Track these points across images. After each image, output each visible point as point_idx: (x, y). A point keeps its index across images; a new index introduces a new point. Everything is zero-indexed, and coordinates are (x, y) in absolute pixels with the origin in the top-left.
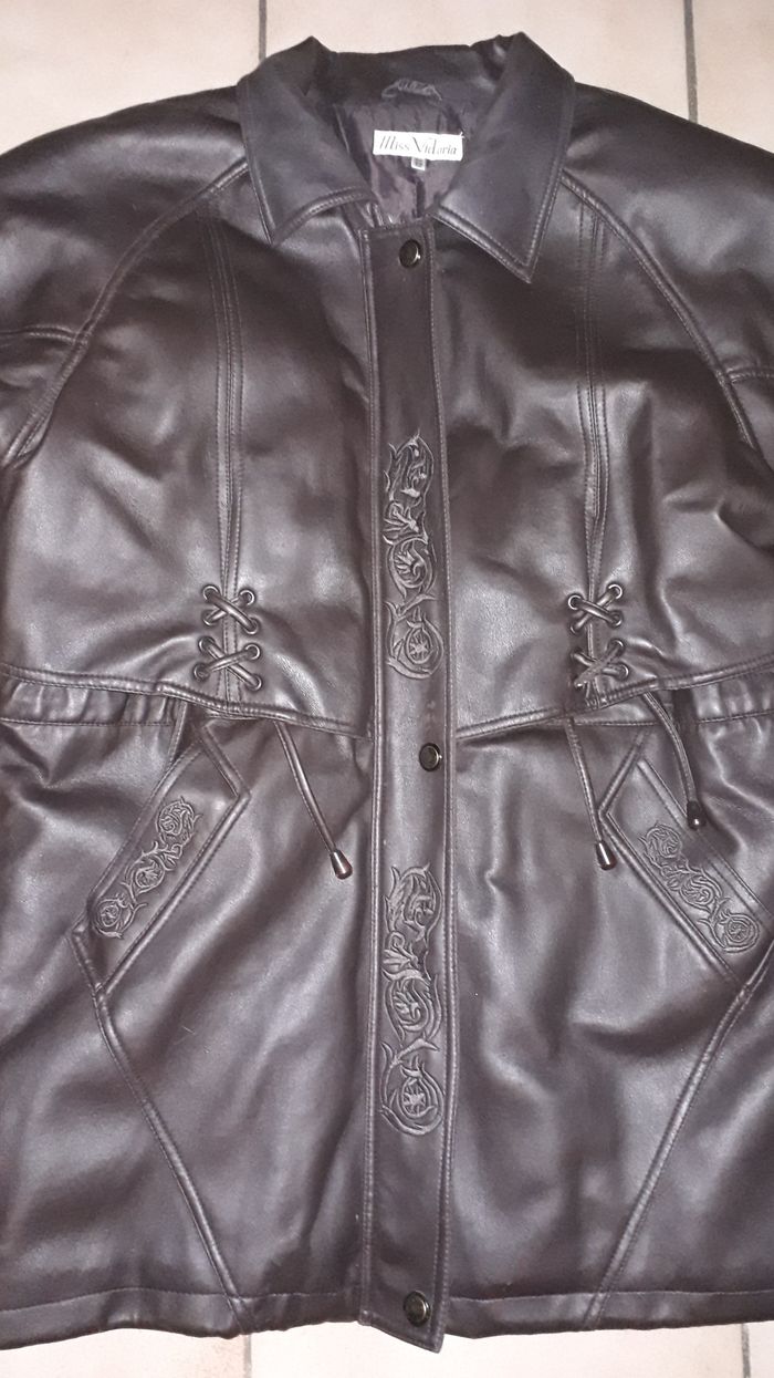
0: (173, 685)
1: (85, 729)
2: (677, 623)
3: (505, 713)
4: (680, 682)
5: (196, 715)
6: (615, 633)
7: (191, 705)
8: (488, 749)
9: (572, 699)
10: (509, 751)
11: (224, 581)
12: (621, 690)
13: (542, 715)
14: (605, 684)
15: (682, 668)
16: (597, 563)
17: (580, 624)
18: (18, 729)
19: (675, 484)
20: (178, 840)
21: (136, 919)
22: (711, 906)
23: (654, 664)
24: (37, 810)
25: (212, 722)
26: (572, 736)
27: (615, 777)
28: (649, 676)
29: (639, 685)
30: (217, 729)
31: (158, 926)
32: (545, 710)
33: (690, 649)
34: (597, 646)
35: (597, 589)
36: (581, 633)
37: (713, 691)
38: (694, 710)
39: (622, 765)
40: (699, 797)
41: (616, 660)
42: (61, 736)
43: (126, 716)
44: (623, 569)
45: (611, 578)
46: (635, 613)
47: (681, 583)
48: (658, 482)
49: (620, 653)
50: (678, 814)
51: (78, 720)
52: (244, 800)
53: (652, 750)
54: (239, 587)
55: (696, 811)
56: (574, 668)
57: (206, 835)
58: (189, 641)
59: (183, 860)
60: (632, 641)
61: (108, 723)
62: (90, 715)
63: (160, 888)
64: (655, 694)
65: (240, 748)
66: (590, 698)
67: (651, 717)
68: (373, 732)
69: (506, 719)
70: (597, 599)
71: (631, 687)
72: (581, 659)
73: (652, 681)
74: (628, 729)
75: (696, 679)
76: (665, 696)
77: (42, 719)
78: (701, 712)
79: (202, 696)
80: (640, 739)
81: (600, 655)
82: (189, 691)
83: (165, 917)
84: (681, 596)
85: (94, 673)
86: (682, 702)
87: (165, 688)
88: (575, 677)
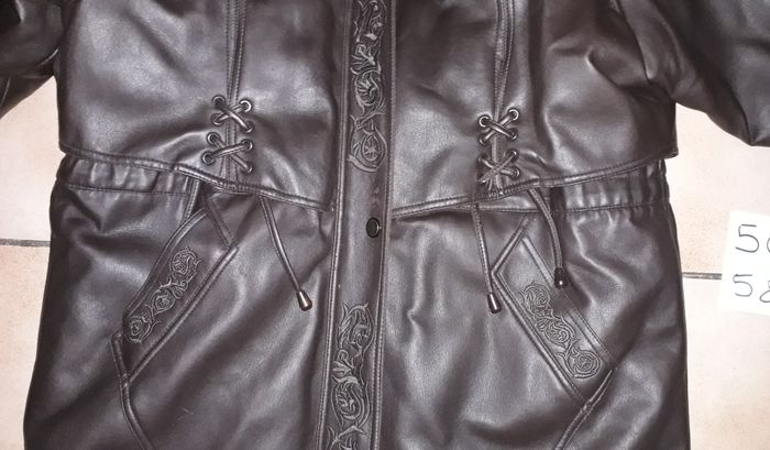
0: (186, 166)
1: (127, 195)
2: (556, 139)
3: (430, 199)
4: (555, 183)
5: (206, 189)
6: (510, 146)
7: (203, 184)
8: (415, 224)
9: (480, 191)
10: (433, 227)
11: (230, 93)
12: (514, 186)
13: (455, 201)
14: (503, 181)
15: (557, 172)
16: (502, 94)
17: (487, 137)
18: (79, 193)
19: (558, 36)
20: (184, 277)
21: (154, 331)
22: (566, 344)
23: (539, 168)
24: (88, 250)
25: (216, 195)
26: (476, 218)
27: (505, 248)
28: (534, 177)
29: (526, 183)
30: (220, 200)
31: (169, 337)
32: (457, 198)
33: (565, 159)
34: (499, 153)
35: (501, 112)
36: (487, 144)
37: (579, 189)
38: (564, 204)
39: (511, 240)
40: (564, 265)
41: (511, 165)
42: (113, 199)
43: (159, 187)
44: (520, 101)
45: (512, 105)
46: (526, 131)
47: (560, 110)
48: (546, 35)
49: (514, 159)
50: (549, 278)
51: (123, 189)
52: (233, 252)
53: (534, 231)
54: (240, 98)
55: (561, 275)
56: (480, 169)
57: (205, 276)
58: (203, 135)
59: (188, 291)
60: (523, 151)
61: (143, 192)
62: (131, 185)
63: (171, 311)
64: (538, 190)
65: (235, 214)
66: (491, 191)
67: (535, 206)
68: (335, 207)
69: (429, 203)
70: (501, 120)
71: (520, 184)
72: (487, 163)
73: (535, 180)
74: (517, 215)
75: (567, 180)
76: (545, 192)
77: (97, 187)
78: (569, 204)
79: (209, 175)
80: (526, 221)
81: (501, 160)
82: (199, 171)
83: (174, 331)
84: (557, 120)
85: (130, 154)
86: (557, 196)
87: (181, 168)
88: (480, 176)
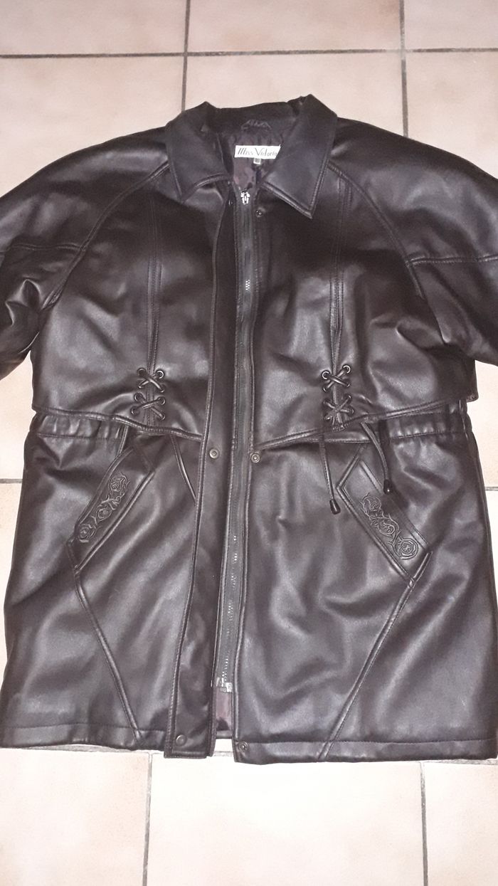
0: (121, 417)
1: (78, 441)
2: (379, 386)
3: (289, 434)
4: (380, 417)
5: (132, 432)
6: (346, 391)
7: (131, 428)
8: (279, 454)
9: (325, 426)
10: (292, 455)
11: (149, 367)
12: (351, 421)
13: (308, 434)
14: (342, 418)
15: (382, 410)
16: (337, 354)
17: (329, 386)
18: (45, 439)
19: (376, 314)
21: (96, 535)
22: (394, 535)
23: (367, 407)
24: (51, 479)
25: (140, 437)
26: (322, 445)
27: (348, 469)
28: (364, 413)
29: (359, 418)
30: (142, 440)
31: (108, 537)
32: (309, 432)
33: (387, 403)
34: (338, 398)
35: (337, 368)
36: (329, 391)
37: (397, 423)
38: (388, 435)
39: (351, 463)
40: (390, 478)
41: (347, 405)
42: (67, 445)
43: (99, 435)
44: (350, 358)
45: (345, 362)
46: (356, 381)
47: (379, 365)
48: (368, 311)
49: (350, 401)
50: (380, 488)
51: (74, 436)
52: (152, 475)
53: (368, 456)
54: (157, 369)
55: (388, 484)
56: (325, 409)
57: (133, 493)
58: (130, 396)
59: (121, 505)
60: (355, 395)
61: (89, 438)
62: (80, 434)
63: (108, 520)
64: (368, 425)
65: (153, 448)
66: (334, 425)
67: (367, 439)
69: (289, 436)
70: (338, 373)
71: (355, 419)
72: (330, 405)
73: (365, 416)
74: (353, 446)
75: (388, 415)
76: (375, 427)
77: (57, 435)
78: (391, 435)
79: (135, 423)
80: (362, 449)
81: (340, 402)
82: (128, 420)
83: (111, 533)
84: (378, 372)
85: (82, 411)
86: (382, 428)
87: (117, 419)
88: (326, 415)
